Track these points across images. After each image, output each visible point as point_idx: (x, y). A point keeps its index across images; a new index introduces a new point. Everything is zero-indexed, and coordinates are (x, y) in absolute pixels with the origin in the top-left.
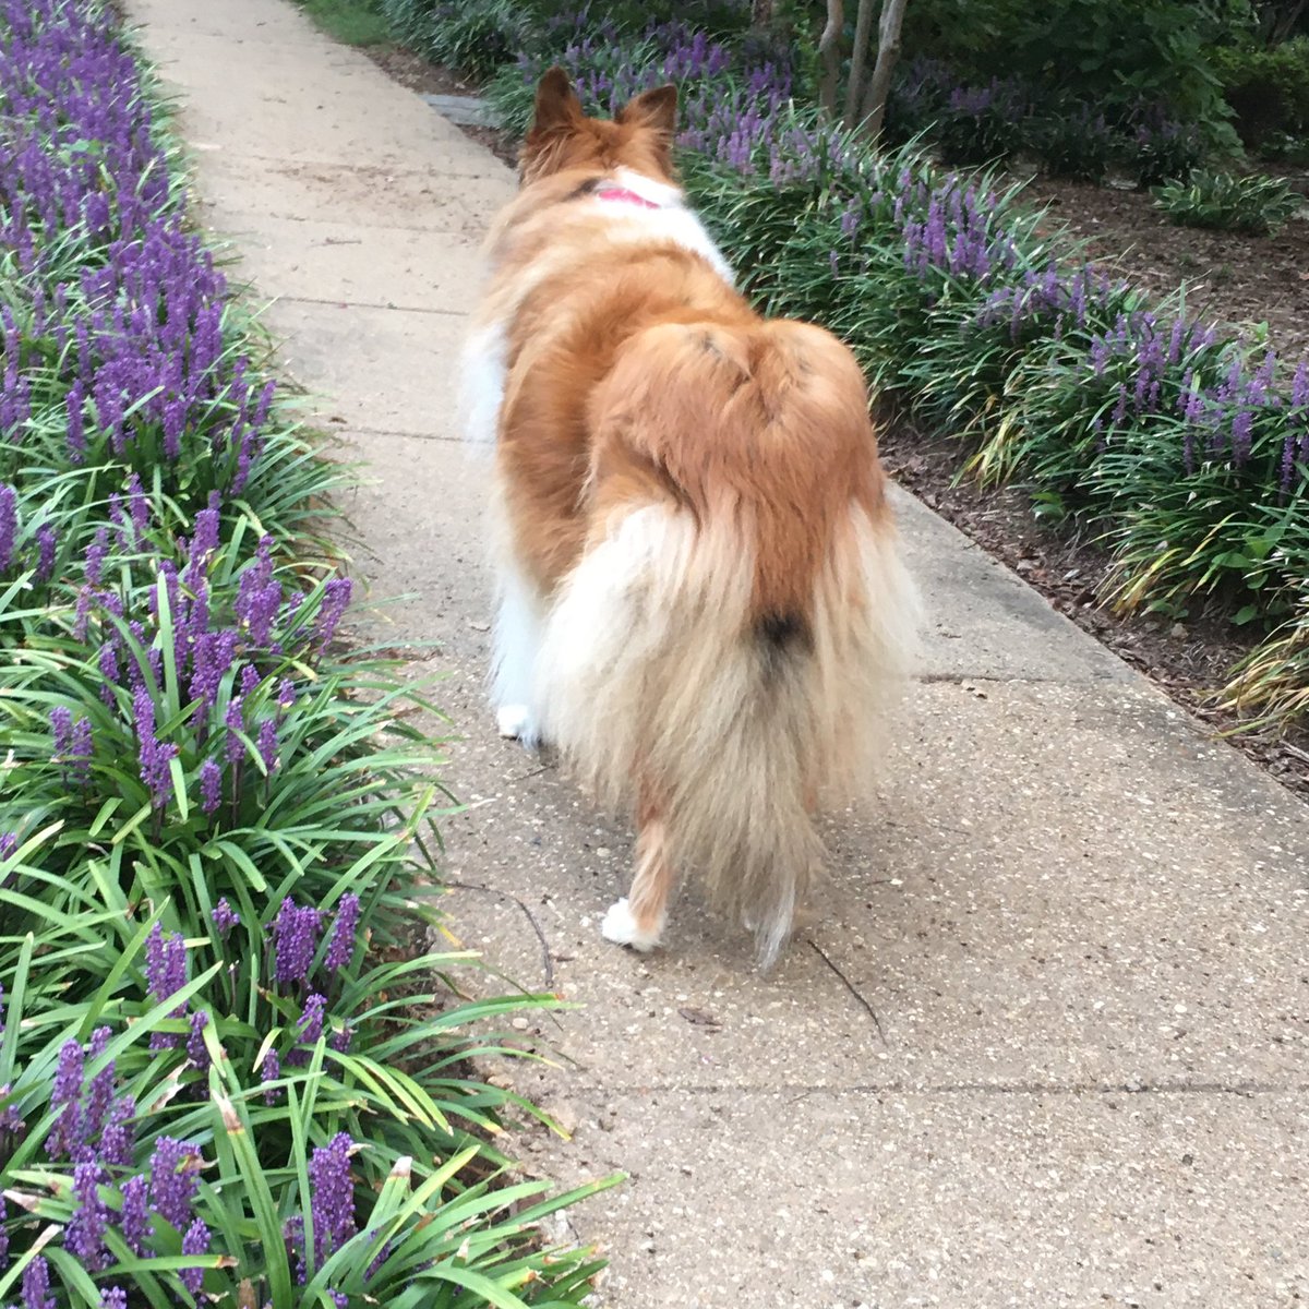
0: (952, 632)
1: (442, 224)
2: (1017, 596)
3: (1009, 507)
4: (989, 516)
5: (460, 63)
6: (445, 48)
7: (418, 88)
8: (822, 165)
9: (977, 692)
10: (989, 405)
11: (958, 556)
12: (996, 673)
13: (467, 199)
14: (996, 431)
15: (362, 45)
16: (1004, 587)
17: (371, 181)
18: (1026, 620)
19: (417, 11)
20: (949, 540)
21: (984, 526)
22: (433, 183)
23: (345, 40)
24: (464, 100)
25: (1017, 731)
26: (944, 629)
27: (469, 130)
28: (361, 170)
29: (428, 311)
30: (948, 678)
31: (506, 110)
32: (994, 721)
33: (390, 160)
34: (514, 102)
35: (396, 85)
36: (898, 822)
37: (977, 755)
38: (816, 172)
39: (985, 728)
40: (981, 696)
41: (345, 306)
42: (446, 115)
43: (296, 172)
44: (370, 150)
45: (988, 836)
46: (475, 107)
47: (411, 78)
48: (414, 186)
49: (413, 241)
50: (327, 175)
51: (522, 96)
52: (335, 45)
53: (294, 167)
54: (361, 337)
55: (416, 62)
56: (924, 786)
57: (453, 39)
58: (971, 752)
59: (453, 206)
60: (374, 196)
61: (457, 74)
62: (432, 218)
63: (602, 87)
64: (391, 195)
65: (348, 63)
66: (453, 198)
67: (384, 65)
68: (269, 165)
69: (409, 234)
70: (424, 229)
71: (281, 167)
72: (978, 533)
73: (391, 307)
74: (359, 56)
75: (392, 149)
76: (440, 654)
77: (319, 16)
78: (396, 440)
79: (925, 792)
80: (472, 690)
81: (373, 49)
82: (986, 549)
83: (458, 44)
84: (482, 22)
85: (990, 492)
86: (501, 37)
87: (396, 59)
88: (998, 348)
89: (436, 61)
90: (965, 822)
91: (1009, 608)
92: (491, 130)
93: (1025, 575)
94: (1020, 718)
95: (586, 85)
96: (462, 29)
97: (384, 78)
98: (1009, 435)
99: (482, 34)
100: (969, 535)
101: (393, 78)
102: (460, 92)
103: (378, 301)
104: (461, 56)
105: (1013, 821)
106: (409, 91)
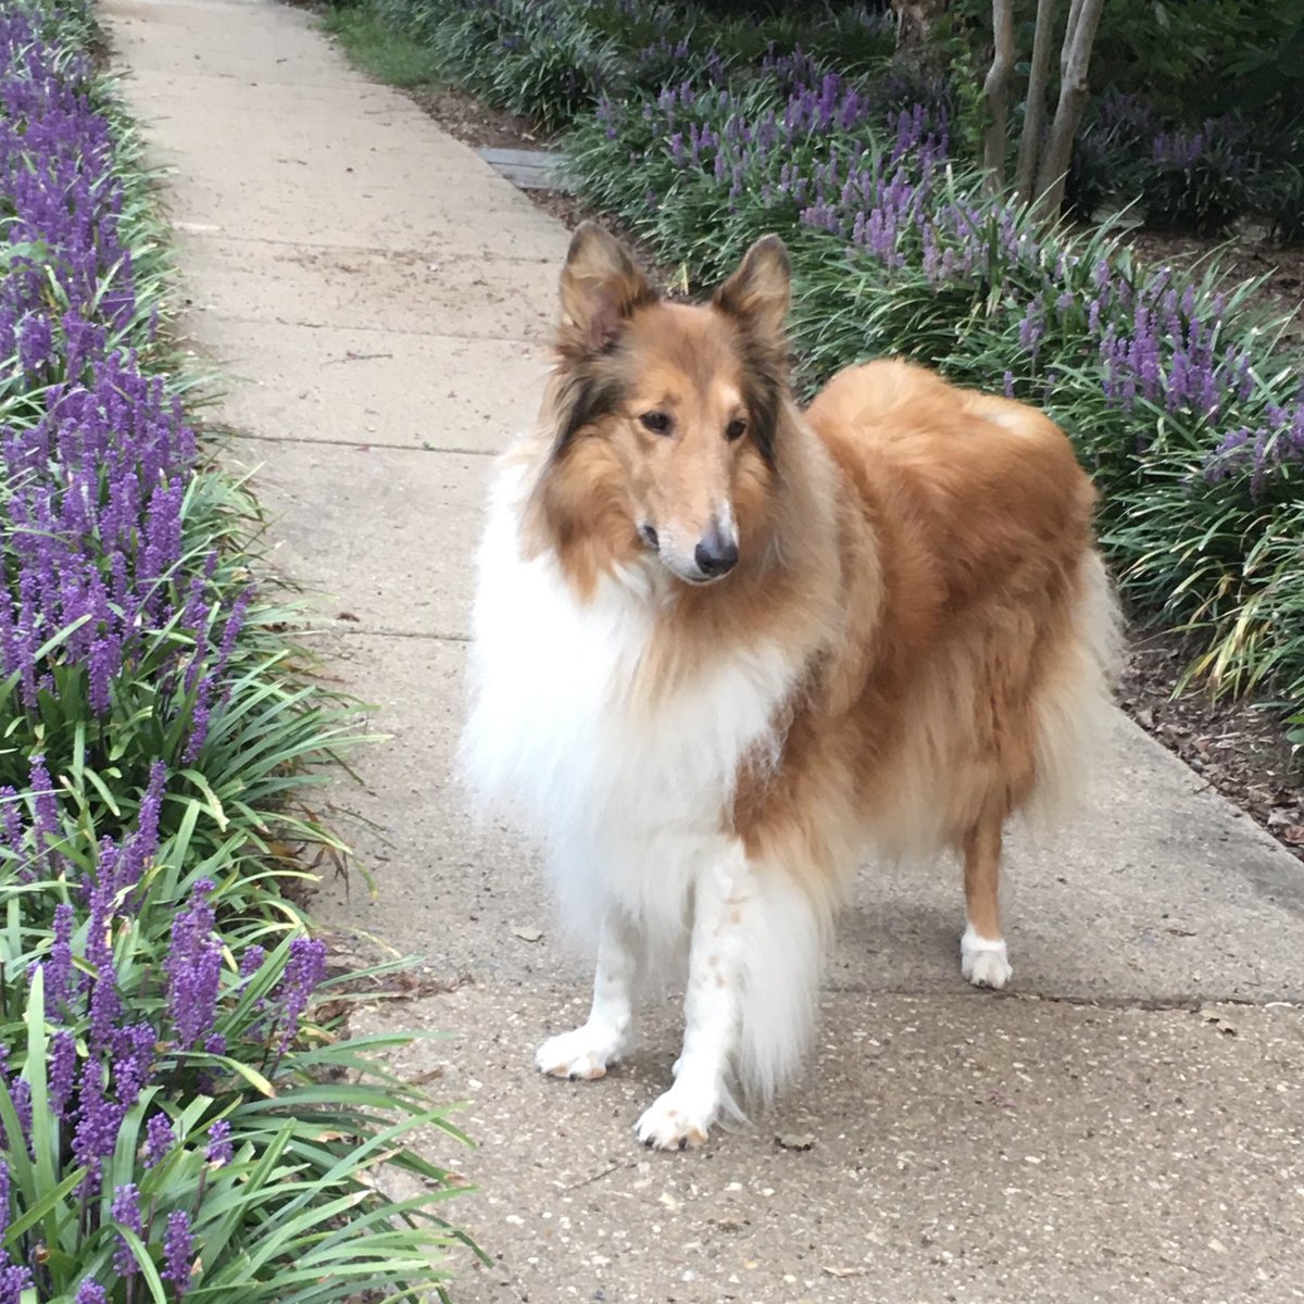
0: (1183, 926)
1: (498, 329)
2: (1271, 867)
3: (1254, 729)
4: (1225, 741)
5: (527, 109)
6: (509, 90)
7: (475, 141)
8: (992, 253)
9: (1224, 1025)
10: (1223, 587)
11: (1187, 806)
12: (1249, 993)
13: (531, 292)
14: (1233, 623)
15: (407, 85)
16: (1251, 851)
17: (408, 270)
18: (1284, 905)
19: (475, 43)
20: (1172, 781)
21: (1221, 757)
22: (488, 271)
23: (384, 78)
24: (534, 156)
25: (1281, 1088)
26: (1172, 922)
27: (538, 196)
28: (397, 254)
29: (476, 453)
30: (1181, 1002)
31: (584, 171)
32: (1248, 1074)
33: (435, 239)
34: (594, 162)
35: (447, 136)
36: (1120, 1248)
37: (1228, 1129)
38: (984, 263)
39: (1236, 1084)
40: (1229, 1031)
41: (365, 447)
42: (508, 177)
43: (313, 260)
44: (410, 227)
45: (1250, 1268)
46: (547, 165)
47: (466, 128)
48: (462, 276)
49: (457, 353)
50: (352, 263)
51: (604, 155)
52: (374, 86)
53: (313, 252)
54: (386, 491)
55: (474, 107)
56: (1154, 1185)
57: (518, 80)
58: (1218, 1125)
59: (517, 301)
60: (412, 290)
61: (524, 122)
62: (483, 319)
63: (706, 143)
64: (433, 289)
65: (390, 109)
66: (513, 291)
67: (434, 111)
68: (279, 250)
69: (455, 344)
70: (475, 335)
71: (294, 254)
72: (1213, 768)
73: (427, 448)
74: (403, 100)
75: (438, 224)
76: (471, 980)
77: (355, 51)
78: (423, 646)
79: (1157, 1195)
80: (513, 1039)
81: (420, 91)
82: (1226, 793)
83: (525, 85)
84: (556, 56)
85: (1226, 706)
86: (580, 76)
87: (448, 102)
88: (1232, 513)
89: (498, 104)
90: (1215, 1245)
91: (1261, 886)
92: (565, 195)
93: (1279, 832)
94: (1285, 1065)
95: (685, 141)
96: (530, 66)
97: (434, 127)
98: (1249, 630)
99: (555, 72)
100: (1199, 771)
101: (444, 128)
102: (527, 145)
103: (411, 442)
104: (529, 100)
105: (1286, 1242)
106: (464, 146)
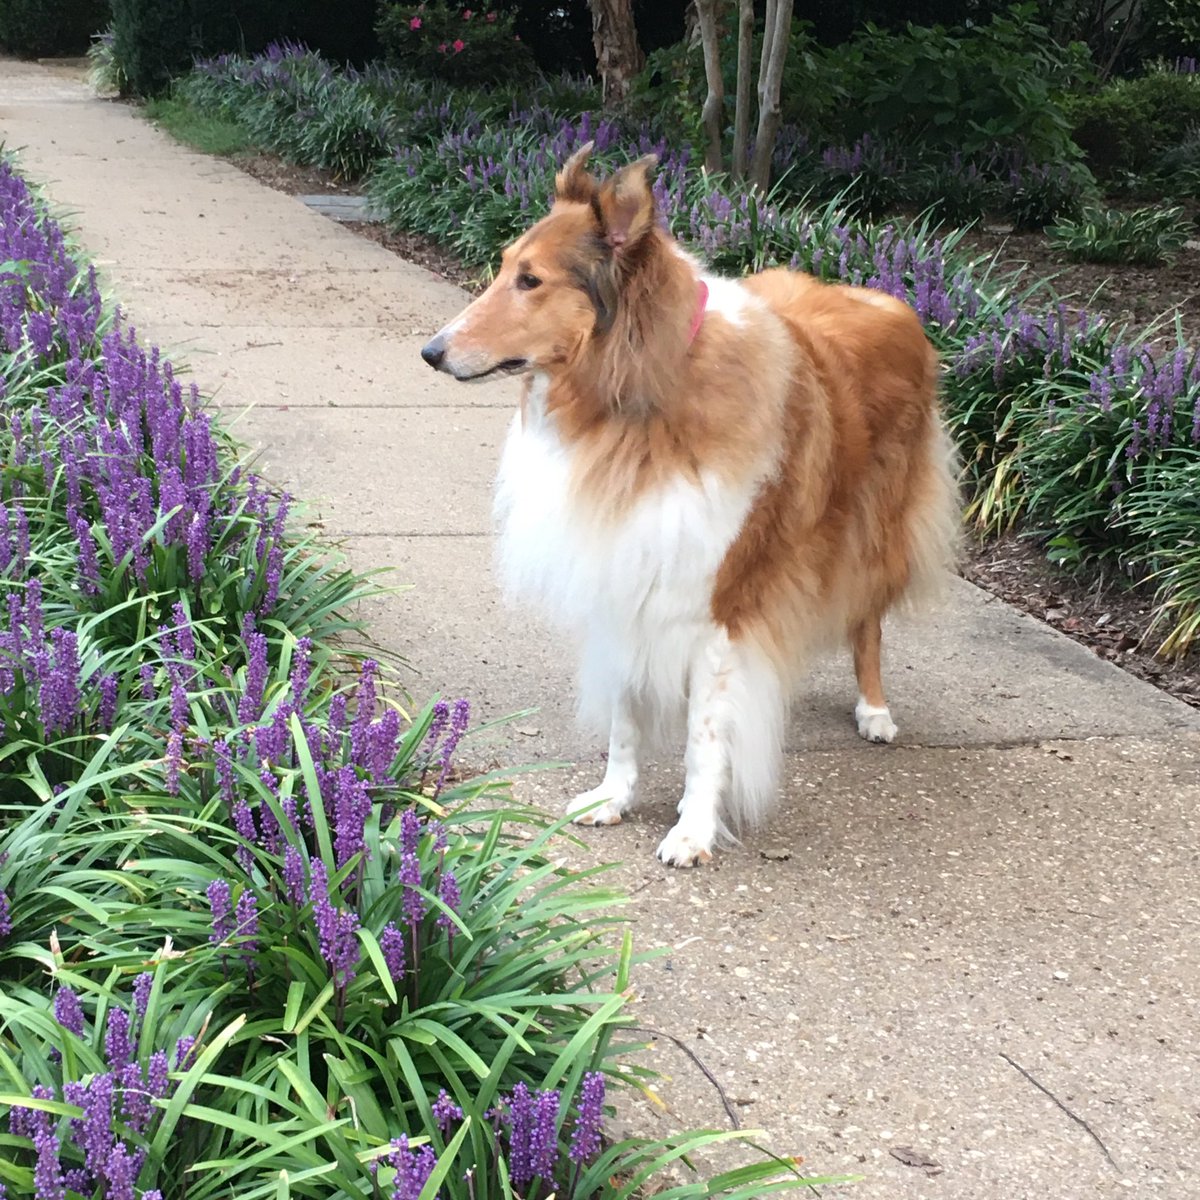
0: (1008, 692)
1: (356, 319)
2: (1058, 648)
3: (1017, 556)
4: (997, 566)
5: (328, 163)
6: (312, 150)
7: (290, 190)
8: (753, 227)
9: (1062, 754)
10: (980, 452)
11: (982, 611)
12: (1071, 733)
13: (372, 292)
14: (991, 479)
15: (226, 154)
16: (1041, 639)
17: (273, 283)
18: (1076, 672)
19: (279, 116)
20: (967, 596)
21: (998, 577)
22: (335, 280)
23: (206, 151)
24: (338, 199)
25: (1117, 793)
26: (1000, 689)
27: (354, 226)
28: (260, 273)
29: (371, 406)
30: (1024, 742)
31: (391, 203)
32: (1090, 785)
33: (285, 260)
34: (400, 196)
35: (268, 188)
36: (1037, 906)
37: (1088, 823)
38: (747, 233)
39: (1084, 792)
40: (1067, 758)
41: (285, 408)
42: (326, 214)
43: (197, 280)
44: (262, 253)
45: (1135, 912)
46: (356, 205)
47: (280, 181)
48: (317, 284)
49: (331, 338)
50: (229, 280)
51: (408, 189)
52: (198, 156)
53: (194, 275)
54: (311, 438)
55: (283, 165)
56: (1047, 863)
57: (319, 141)
58: (1079, 821)
59: (361, 301)
60: (281, 297)
61: (331, 170)
62: (344, 313)
63: (492, 172)
64: (296, 295)
65: (216, 172)
66: (359, 293)
67: (252, 171)
68: (168, 274)
69: (327, 333)
70: (340, 325)
71: (181, 276)
72: (994, 585)
73: (332, 405)
74: (224, 164)
75: (284, 250)
76: (497, 765)
77: (175, 130)
78: (380, 541)
79: (1052, 870)
80: (543, 802)
81: (237, 157)
82: (1009, 601)
83: (326, 145)
84: (347, 122)
85: (990, 542)
86: (368, 135)
87: (261, 165)
88: (982, 396)
89: (302, 161)
90: (1104, 899)
91: (1056, 662)
92: (376, 224)
93: (1057, 624)
94: (1114, 777)
95: (475, 172)
96: (328, 129)
97: (255, 183)
98: (1004, 483)
99: (348, 134)
100: (984, 588)
101: (263, 183)
102: (332, 191)
103: (318, 402)
104: (330, 155)
105: (1155, 894)
106: (282, 193)
